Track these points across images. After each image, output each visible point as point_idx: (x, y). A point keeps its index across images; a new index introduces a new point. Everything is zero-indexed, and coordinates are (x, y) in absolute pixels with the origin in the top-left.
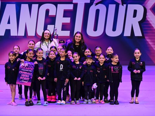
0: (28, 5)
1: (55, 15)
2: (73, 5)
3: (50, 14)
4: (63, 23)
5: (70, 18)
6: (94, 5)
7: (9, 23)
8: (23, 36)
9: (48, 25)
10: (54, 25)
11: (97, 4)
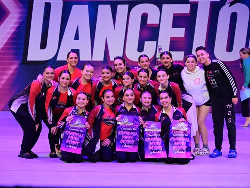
0: (110, 5)
1: (158, 23)
2: (190, 5)
3: (149, 22)
4: (172, 38)
5: (184, 29)
6: (227, 5)
7: (77, 37)
8: (102, 61)
9: (146, 42)
10: (156, 42)
11: (232, 3)
